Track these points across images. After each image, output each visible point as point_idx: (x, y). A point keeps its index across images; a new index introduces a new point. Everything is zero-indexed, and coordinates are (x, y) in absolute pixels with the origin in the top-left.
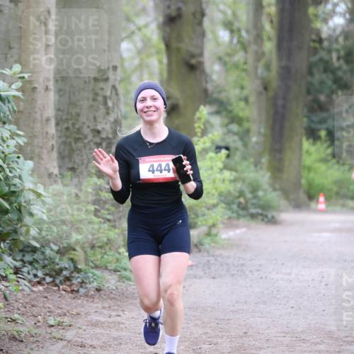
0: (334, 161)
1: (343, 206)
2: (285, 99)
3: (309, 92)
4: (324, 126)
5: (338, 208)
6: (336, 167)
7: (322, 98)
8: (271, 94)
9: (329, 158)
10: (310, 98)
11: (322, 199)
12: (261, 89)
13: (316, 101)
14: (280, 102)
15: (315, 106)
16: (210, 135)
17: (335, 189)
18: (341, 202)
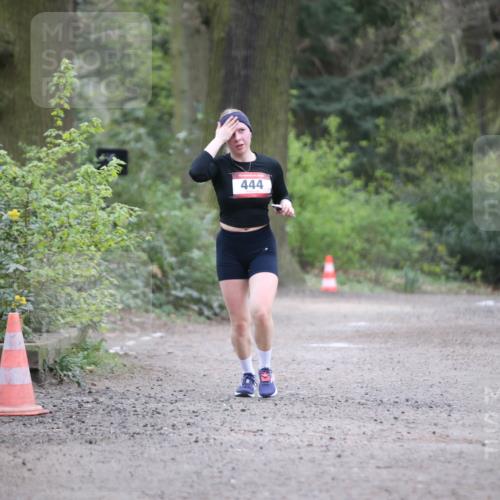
0: (358, 183)
1: (377, 282)
2: (249, 45)
3: (302, 31)
4: (336, 106)
5: (365, 288)
6: (362, 196)
7: (332, 43)
8: (219, 33)
9: (346, 176)
10: (307, 42)
11: (329, 267)
12: (197, 22)
13: (318, 49)
14: (239, 53)
15: (317, 62)
16: (84, 125)
17: (359, 245)
18: (372, 274)
